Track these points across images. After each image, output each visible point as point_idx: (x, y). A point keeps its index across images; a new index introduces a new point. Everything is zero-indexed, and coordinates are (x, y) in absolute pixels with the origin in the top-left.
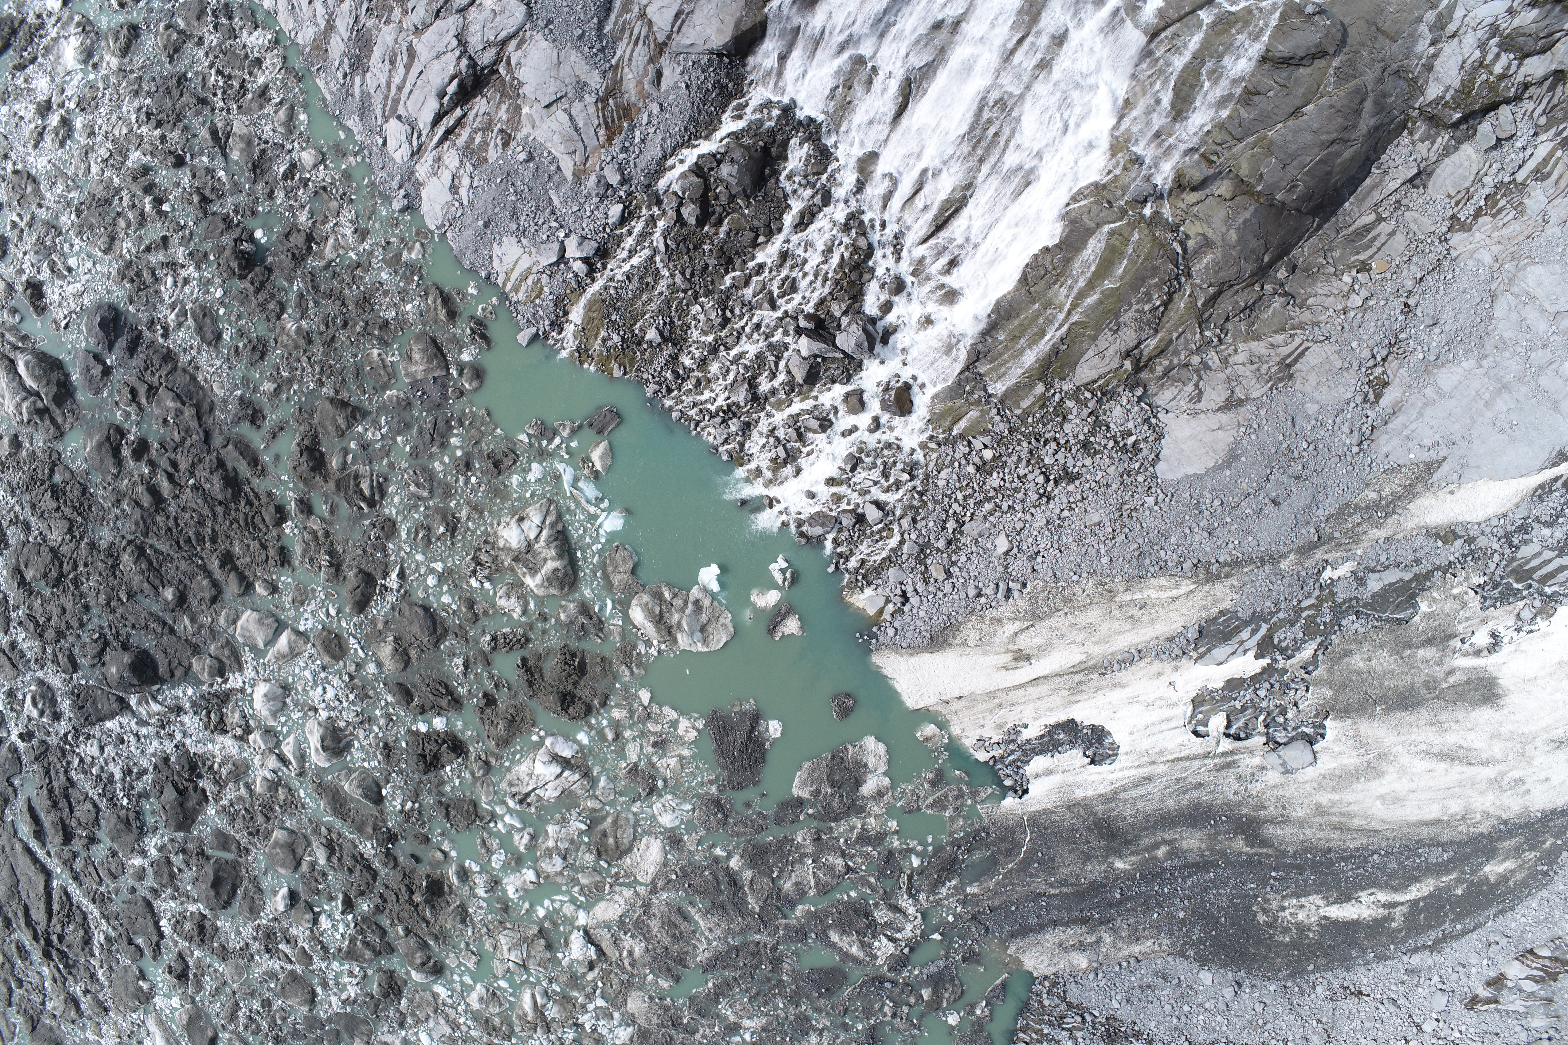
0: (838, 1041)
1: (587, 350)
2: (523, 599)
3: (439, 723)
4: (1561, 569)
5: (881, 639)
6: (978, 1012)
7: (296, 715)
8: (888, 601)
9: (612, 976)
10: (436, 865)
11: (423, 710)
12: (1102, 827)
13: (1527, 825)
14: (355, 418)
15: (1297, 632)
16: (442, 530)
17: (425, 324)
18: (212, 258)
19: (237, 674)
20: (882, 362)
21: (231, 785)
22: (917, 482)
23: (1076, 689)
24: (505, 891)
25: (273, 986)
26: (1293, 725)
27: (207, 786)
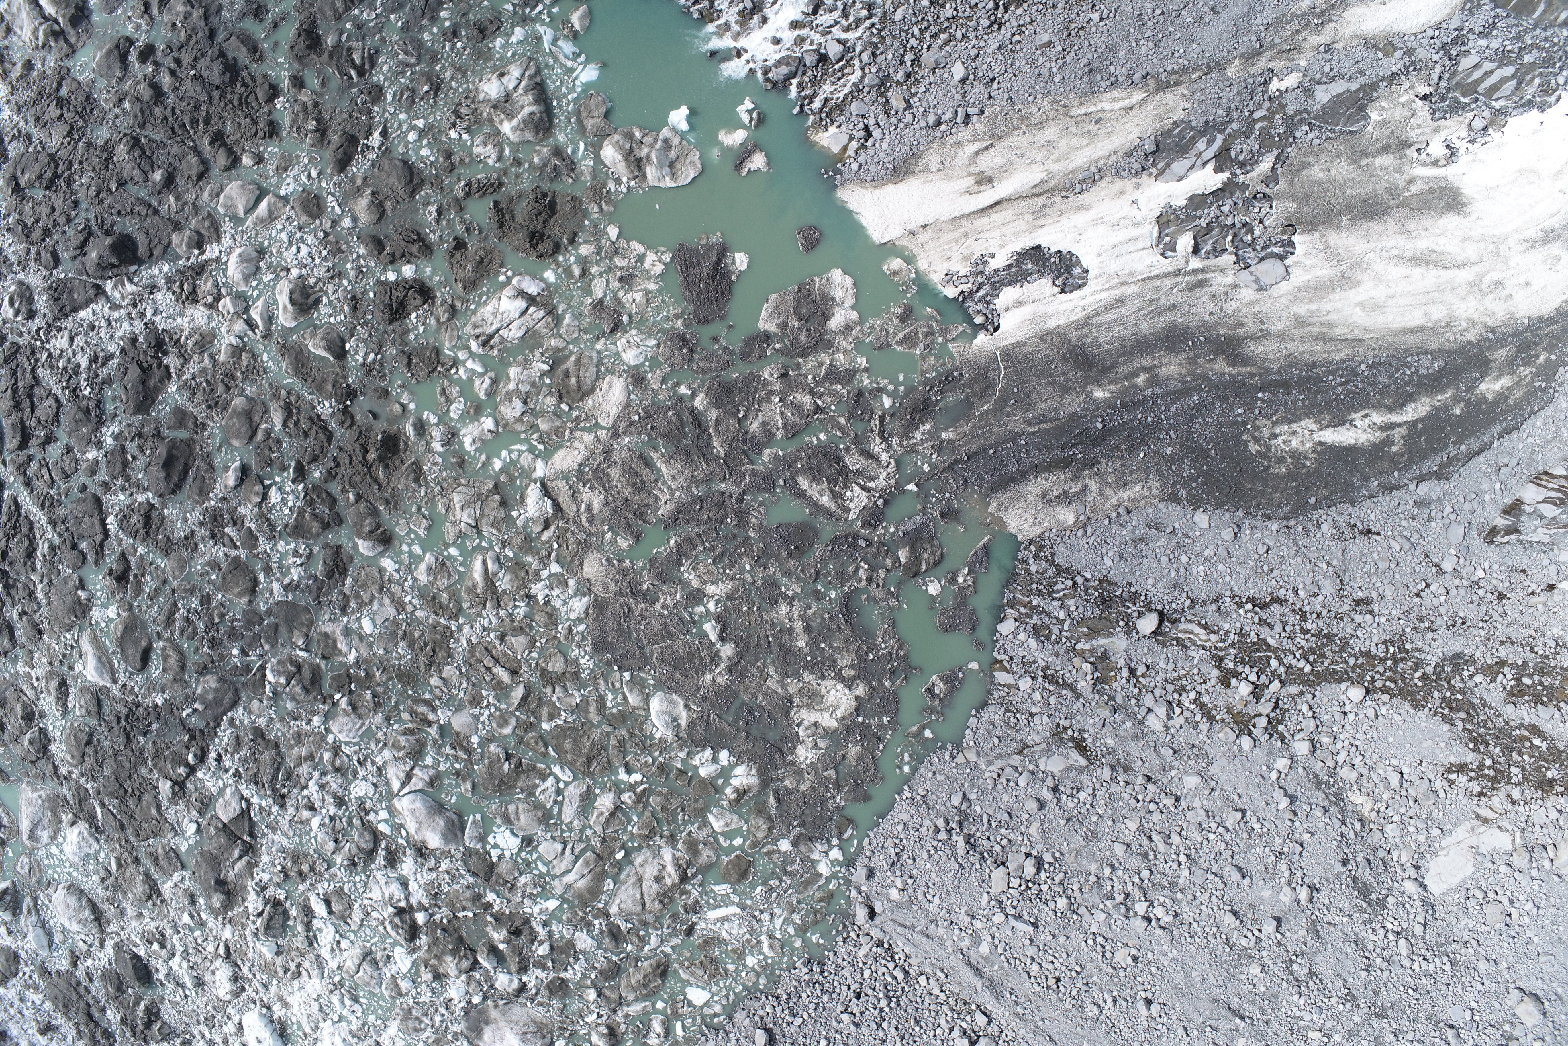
0: (810, 612)
2: (499, 146)
3: (408, 271)
4: (1504, 80)
5: (845, 175)
6: (961, 580)
7: (268, 277)
8: (851, 138)
9: (569, 535)
10: (394, 419)
11: (393, 259)
12: (1077, 355)
13: (1515, 334)
14: (353, 3)
15: (1253, 145)
16: (426, 90)
19: (215, 245)
21: (196, 357)
22: (874, 20)
23: (1040, 213)
24: (461, 444)
25: (214, 577)
26: (1261, 243)
27: (172, 361)
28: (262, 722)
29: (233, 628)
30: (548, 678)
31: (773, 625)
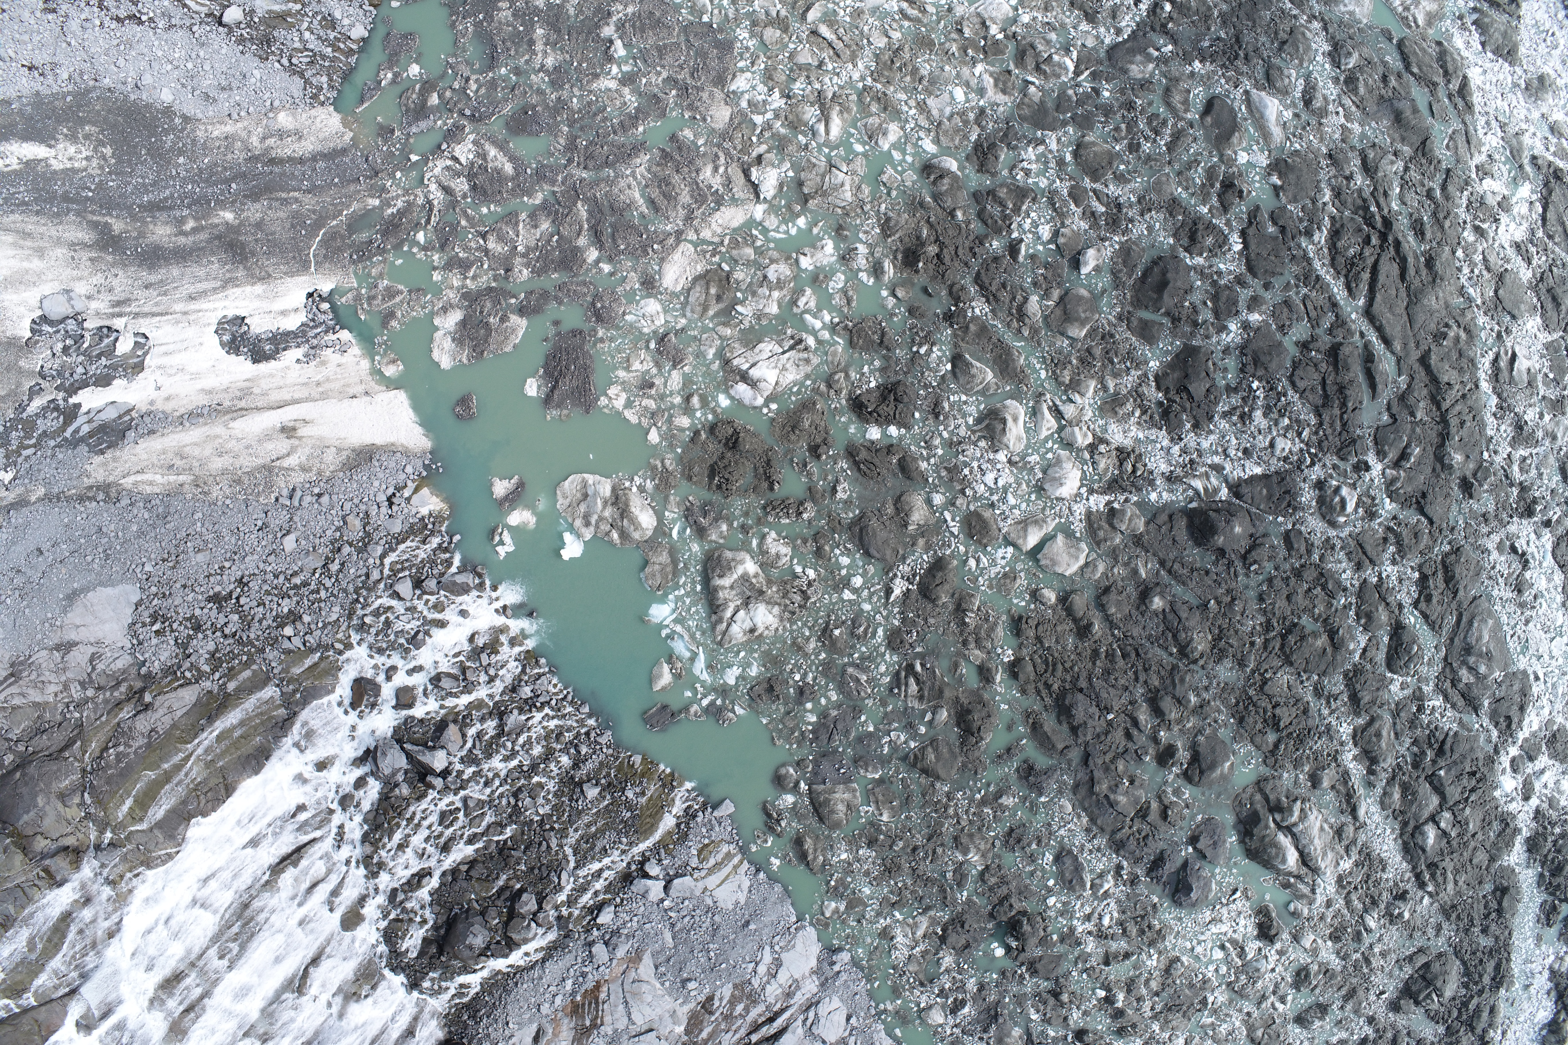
0: (527, 57)
1: (664, 786)
3: (874, 433)
5: (419, 464)
6: (389, 76)
7: (1034, 458)
8: (408, 500)
9: (739, 147)
10: (903, 283)
11: (890, 449)
12: (241, 255)
14: (915, 756)
15: (42, 425)
16: (837, 632)
17: (829, 837)
18: (1055, 937)
19: (1094, 509)
20: (373, 732)
21: (1124, 391)
22: (360, 612)
23: (246, 392)
24: (836, 248)
25: (1122, 167)
26: (59, 336)
27: (1153, 394)
28: (1084, 26)
29: (1106, 116)
30: (782, 24)
31: (562, 49)
